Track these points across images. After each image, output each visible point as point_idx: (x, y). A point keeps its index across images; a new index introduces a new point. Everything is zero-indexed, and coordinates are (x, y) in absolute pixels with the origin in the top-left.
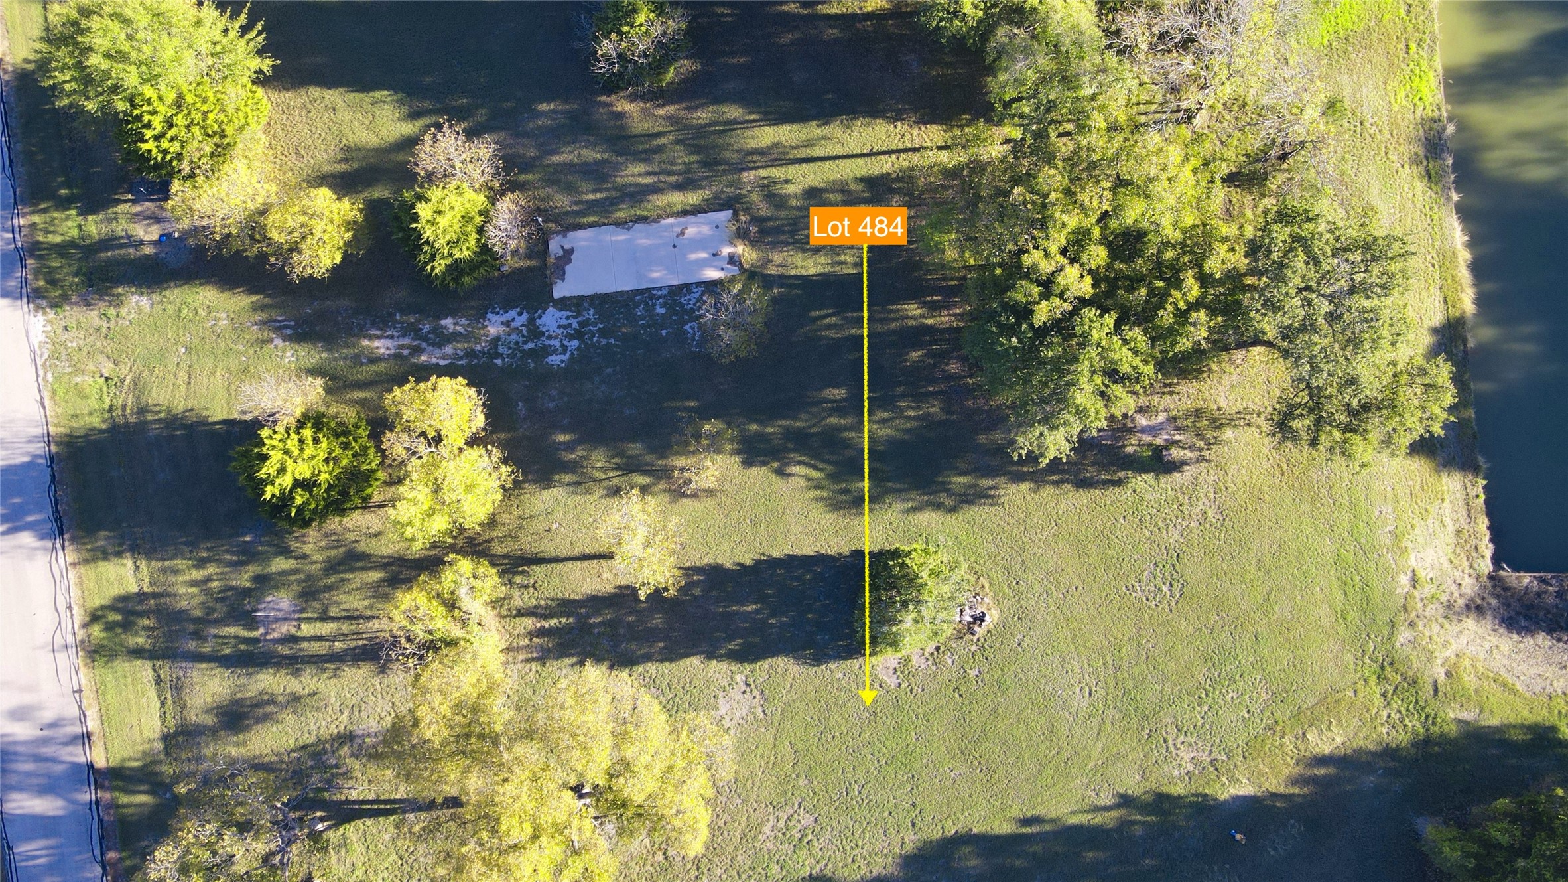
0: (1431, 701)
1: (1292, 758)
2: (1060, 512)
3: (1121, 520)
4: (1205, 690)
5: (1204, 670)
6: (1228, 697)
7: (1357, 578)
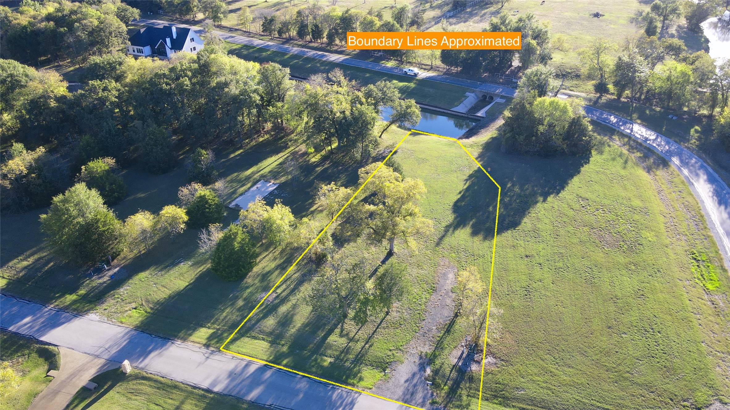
0: (476, 145)
1: (475, 159)
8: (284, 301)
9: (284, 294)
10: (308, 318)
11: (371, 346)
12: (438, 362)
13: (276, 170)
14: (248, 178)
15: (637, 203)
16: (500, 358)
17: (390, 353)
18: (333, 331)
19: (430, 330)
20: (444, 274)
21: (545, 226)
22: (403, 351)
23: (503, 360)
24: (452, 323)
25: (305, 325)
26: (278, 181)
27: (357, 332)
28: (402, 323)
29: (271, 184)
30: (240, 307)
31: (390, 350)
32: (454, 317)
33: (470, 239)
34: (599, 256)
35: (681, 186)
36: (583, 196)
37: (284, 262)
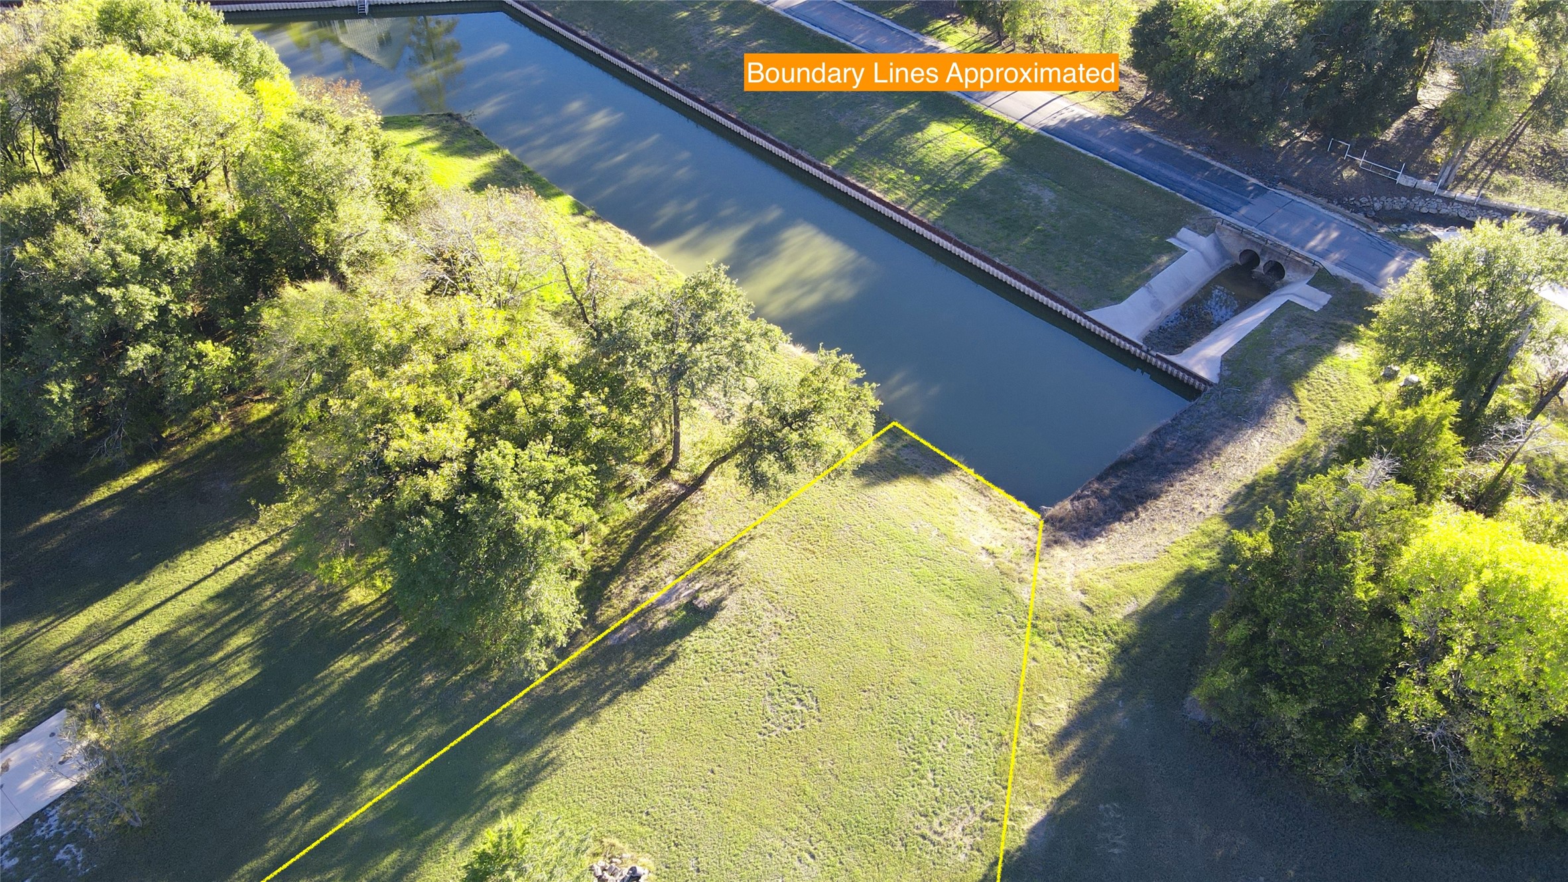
0: (1095, 619)
1: (1044, 753)
2: (640, 719)
3: (705, 683)
4: (913, 760)
5: (897, 745)
6: (940, 749)
7: (947, 581)
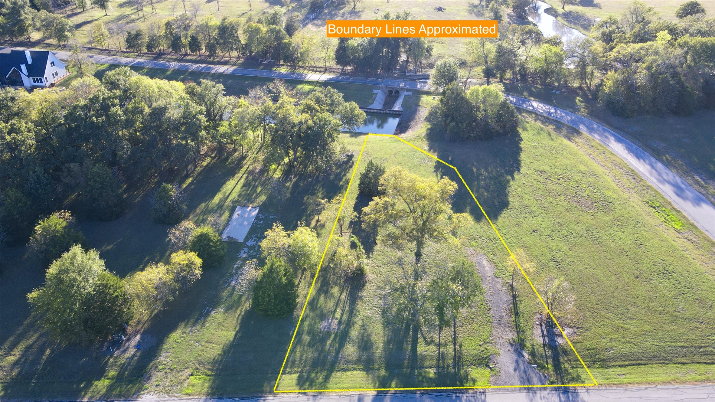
1: (429, 152)
5: (406, 158)
8: (349, 324)
9: (345, 316)
10: (385, 336)
11: (461, 346)
12: (528, 344)
13: (243, 193)
14: (220, 206)
15: (582, 168)
16: (574, 326)
17: (482, 348)
18: (417, 342)
19: (501, 317)
20: (478, 262)
21: (528, 200)
22: (492, 343)
23: (578, 328)
24: (515, 306)
25: (387, 343)
26: (255, 204)
27: (440, 337)
28: (473, 317)
29: (250, 208)
30: (309, 342)
31: (480, 345)
32: (513, 300)
33: (477, 225)
34: (587, 219)
35: (601, 148)
36: (540, 170)
37: (322, 286)
